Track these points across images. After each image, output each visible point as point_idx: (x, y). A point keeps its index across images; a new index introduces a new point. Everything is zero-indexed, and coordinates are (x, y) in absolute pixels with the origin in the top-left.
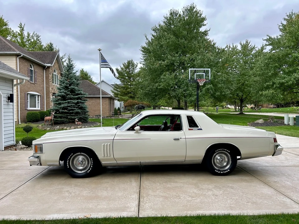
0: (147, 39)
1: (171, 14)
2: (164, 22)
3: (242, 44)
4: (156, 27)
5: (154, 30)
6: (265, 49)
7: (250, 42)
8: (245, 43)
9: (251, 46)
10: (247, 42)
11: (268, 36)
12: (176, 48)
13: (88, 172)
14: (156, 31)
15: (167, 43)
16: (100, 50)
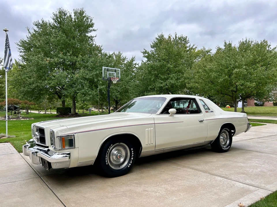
0: (29, 32)
1: (60, 12)
2: (54, 19)
3: (116, 54)
4: (39, 22)
5: (36, 25)
6: (134, 61)
7: (122, 53)
8: (117, 53)
9: (123, 57)
10: (119, 53)
11: (144, 49)
12: (66, 47)
13: (129, 166)
14: (39, 27)
15: (57, 41)
16: (6, 31)
